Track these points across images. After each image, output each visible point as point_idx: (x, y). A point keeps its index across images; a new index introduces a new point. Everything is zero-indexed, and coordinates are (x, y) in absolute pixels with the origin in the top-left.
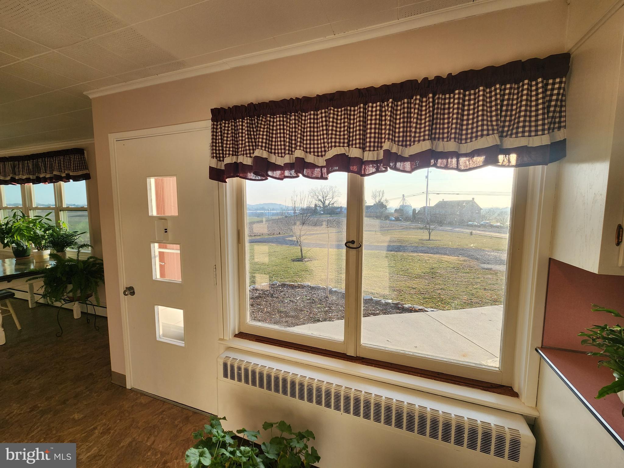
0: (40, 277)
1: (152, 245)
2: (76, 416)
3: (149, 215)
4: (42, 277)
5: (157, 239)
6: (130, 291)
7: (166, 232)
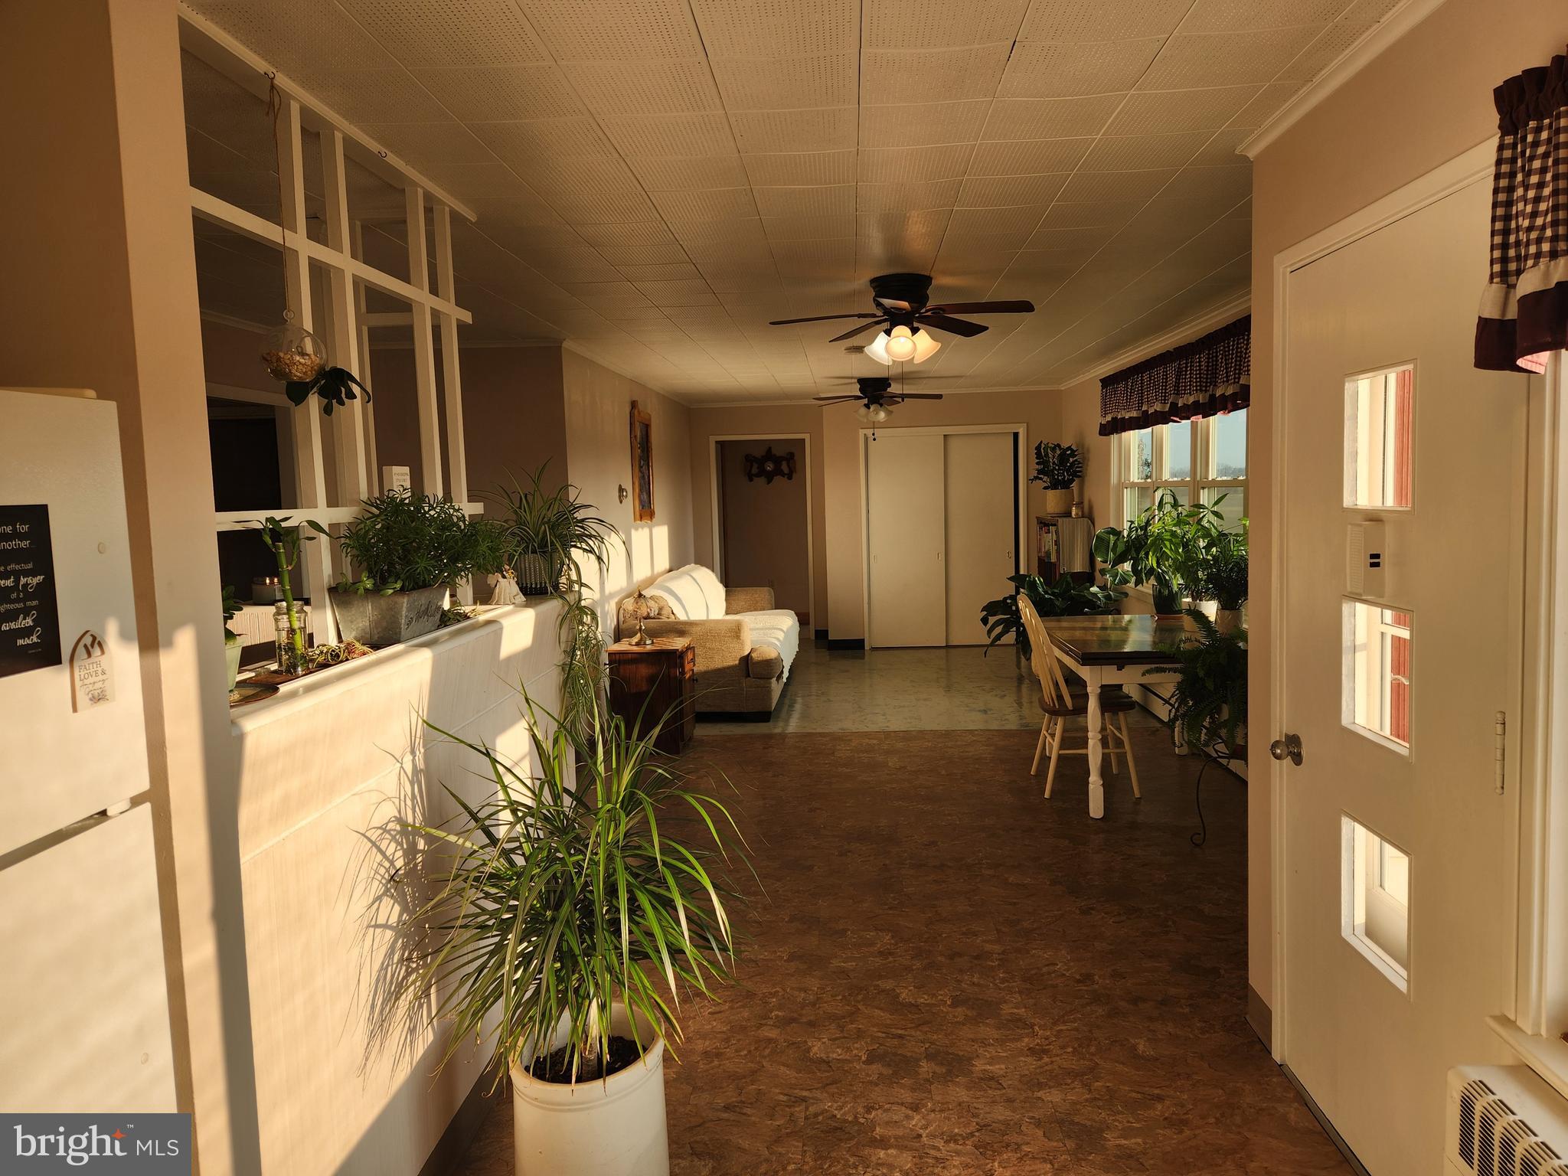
0: (1170, 670)
1: (1346, 608)
2: (1142, 1046)
3: (1345, 505)
4: (1175, 671)
5: (1349, 589)
6: (1292, 748)
7: (1377, 565)
